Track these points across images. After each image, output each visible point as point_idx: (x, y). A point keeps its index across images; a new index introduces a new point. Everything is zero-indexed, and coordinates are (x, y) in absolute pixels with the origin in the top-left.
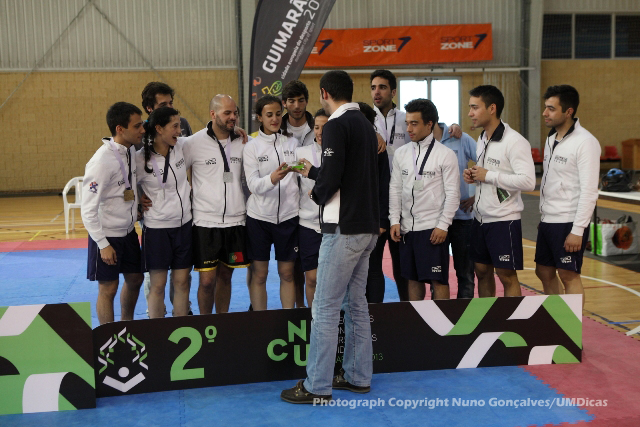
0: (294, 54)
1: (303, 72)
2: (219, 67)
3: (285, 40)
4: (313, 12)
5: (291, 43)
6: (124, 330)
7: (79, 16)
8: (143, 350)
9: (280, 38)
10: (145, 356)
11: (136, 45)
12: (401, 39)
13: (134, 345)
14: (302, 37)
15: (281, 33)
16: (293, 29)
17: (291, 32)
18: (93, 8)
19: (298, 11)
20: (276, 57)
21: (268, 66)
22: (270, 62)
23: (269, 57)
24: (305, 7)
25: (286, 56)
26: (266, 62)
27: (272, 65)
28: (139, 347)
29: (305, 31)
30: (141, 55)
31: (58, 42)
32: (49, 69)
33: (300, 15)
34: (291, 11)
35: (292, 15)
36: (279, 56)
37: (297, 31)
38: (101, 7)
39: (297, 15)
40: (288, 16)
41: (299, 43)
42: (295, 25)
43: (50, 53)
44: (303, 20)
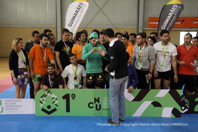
0: (170, 25)
1: (173, 29)
2: (132, 27)
3: (168, 21)
4: (176, 13)
5: (170, 22)
6: (184, 97)
7: (97, 13)
8: (188, 103)
9: (167, 20)
10: (189, 104)
11: (111, 21)
12: (182, 20)
13: (186, 101)
14: (173, 20)
15: (167, 19)
16: (170, 18)
17: (170, 19)
18: (101, 11)
19: (172, 13)
20: (165, 25)
21: (163, 27)
22: (163, 26)
23: (163, 25)
24: (174, 12)
25: (168, 25)
26: (162, 27)
27: (164, 27)
28: (187, 102)
29: (174, 18)
30: (112, 23)
31: (92, 20)
32: (89, 27)
33: (172, 14)
34: (170, 13)
35: (170, 14)
36: (166, 25)
37: (171, 18)
38: (103, 11)
39: (171, 14)
40: (169, 14)
41: (172, 22)
42: (171, 17)
43: (90, 22)
44: (173, 15)
